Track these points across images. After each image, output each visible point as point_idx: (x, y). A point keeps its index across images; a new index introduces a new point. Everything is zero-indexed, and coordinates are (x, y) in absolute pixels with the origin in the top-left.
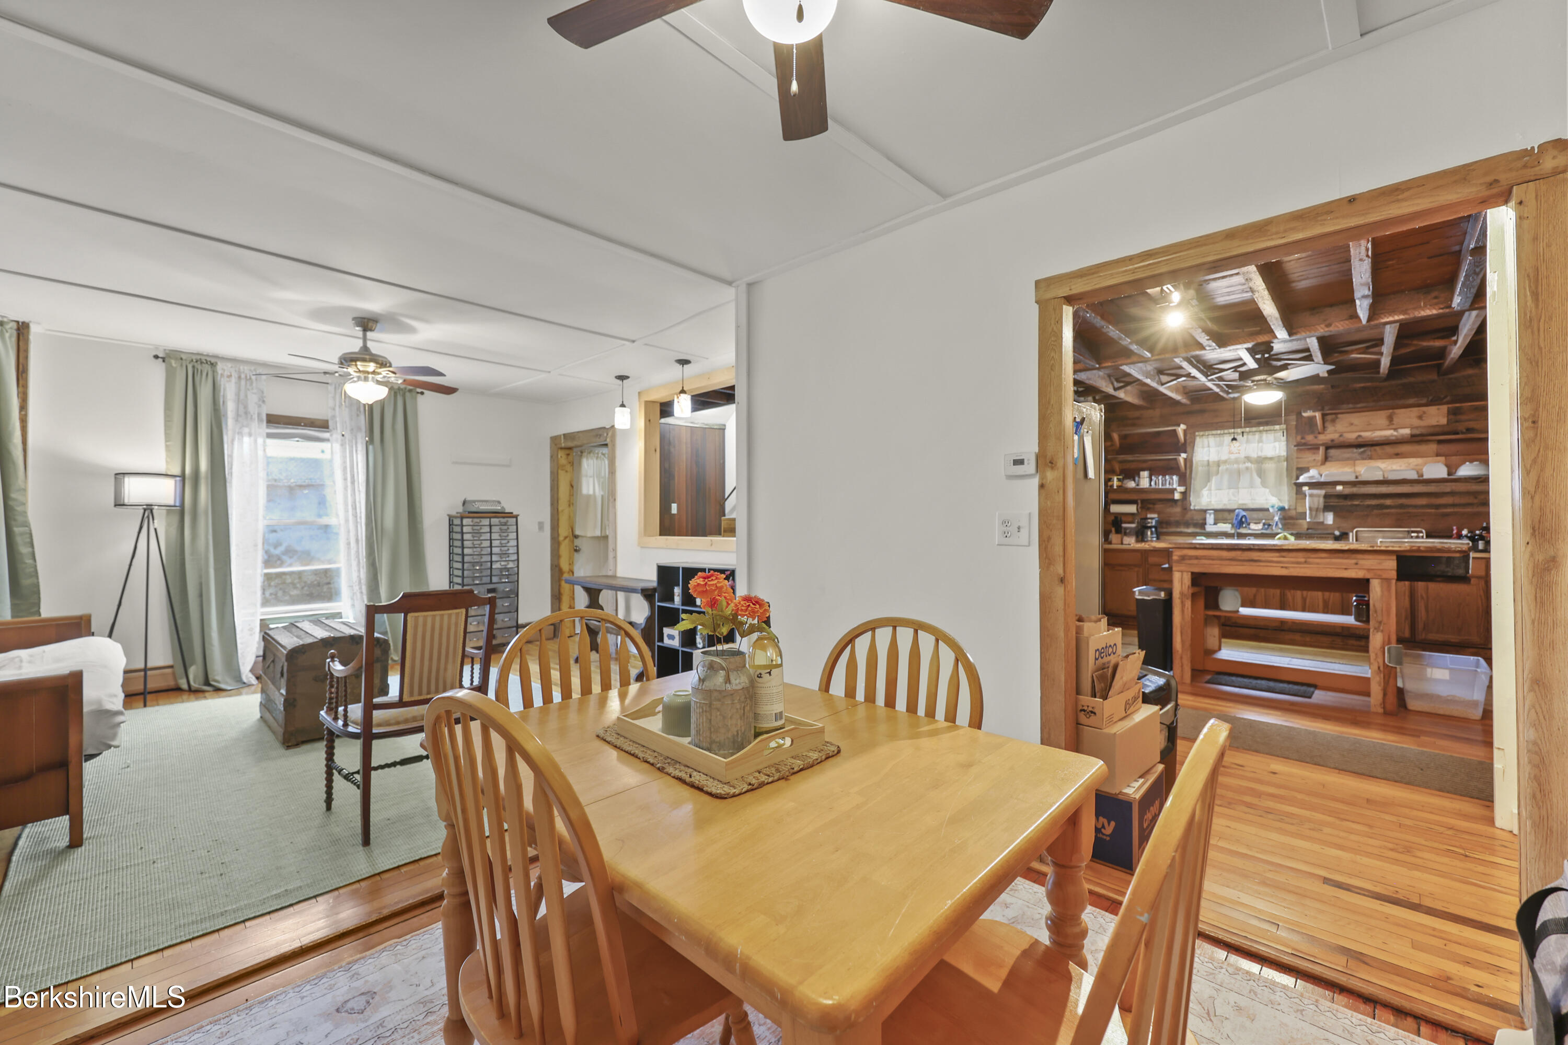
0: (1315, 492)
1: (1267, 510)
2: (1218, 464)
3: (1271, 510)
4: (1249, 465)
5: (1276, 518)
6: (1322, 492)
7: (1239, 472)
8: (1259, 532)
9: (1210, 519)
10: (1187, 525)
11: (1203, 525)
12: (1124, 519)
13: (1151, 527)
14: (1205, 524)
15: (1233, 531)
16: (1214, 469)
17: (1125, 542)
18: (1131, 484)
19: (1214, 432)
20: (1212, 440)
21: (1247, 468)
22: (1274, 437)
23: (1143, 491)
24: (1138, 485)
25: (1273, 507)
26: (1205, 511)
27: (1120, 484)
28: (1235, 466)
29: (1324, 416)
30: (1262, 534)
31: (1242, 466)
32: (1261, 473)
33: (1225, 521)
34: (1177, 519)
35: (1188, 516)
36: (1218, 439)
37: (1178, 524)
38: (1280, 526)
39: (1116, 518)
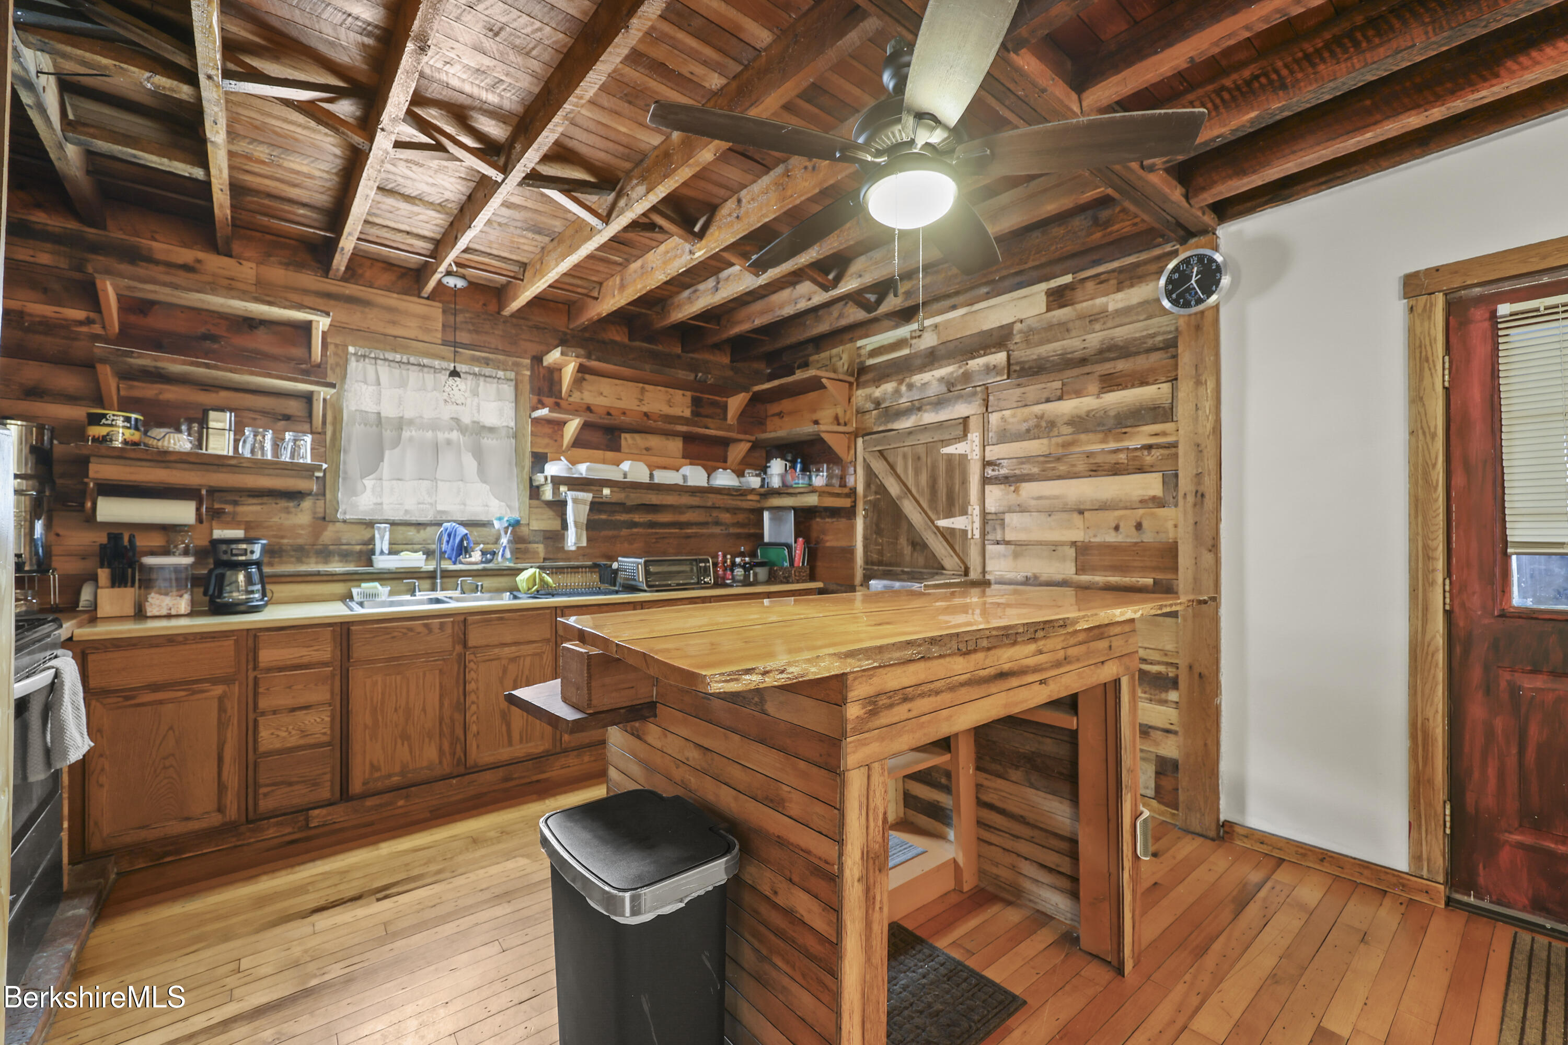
0: (581, 495)
1: (487, 524)
2: (400, 424)
3: (497, 524)
4: (455, 435)
5: (504, 540)
6: (588, 496)
7: (436, 448)
8: (480, 567)
9: (382, 542)
10: (325, 554)
11: (367, 556)
12: (142, 541)
13: (246, 565)
14: (373, 552)
15: (431, 567)
16: (388, 434)
17: (151, 610)
18: (181, 442)
19: (390, 356)
20: (384, 370)
21: (449, 442)
22: (498, 389)
23: (218, 463)
24: (200, 446)
25: (500, 519)
26: (370, 524)
27: (136, 436)
28: (429, 434)
29: (582, 369)
30: (484, 570)
31: (442, 436)
32: (478, 454)
33: (410, 546)
34: (300, 541)
35: (328, 535)
36: (397, 372)
37: (301, 553)
38: (508, 555)
39: (114, 538)
